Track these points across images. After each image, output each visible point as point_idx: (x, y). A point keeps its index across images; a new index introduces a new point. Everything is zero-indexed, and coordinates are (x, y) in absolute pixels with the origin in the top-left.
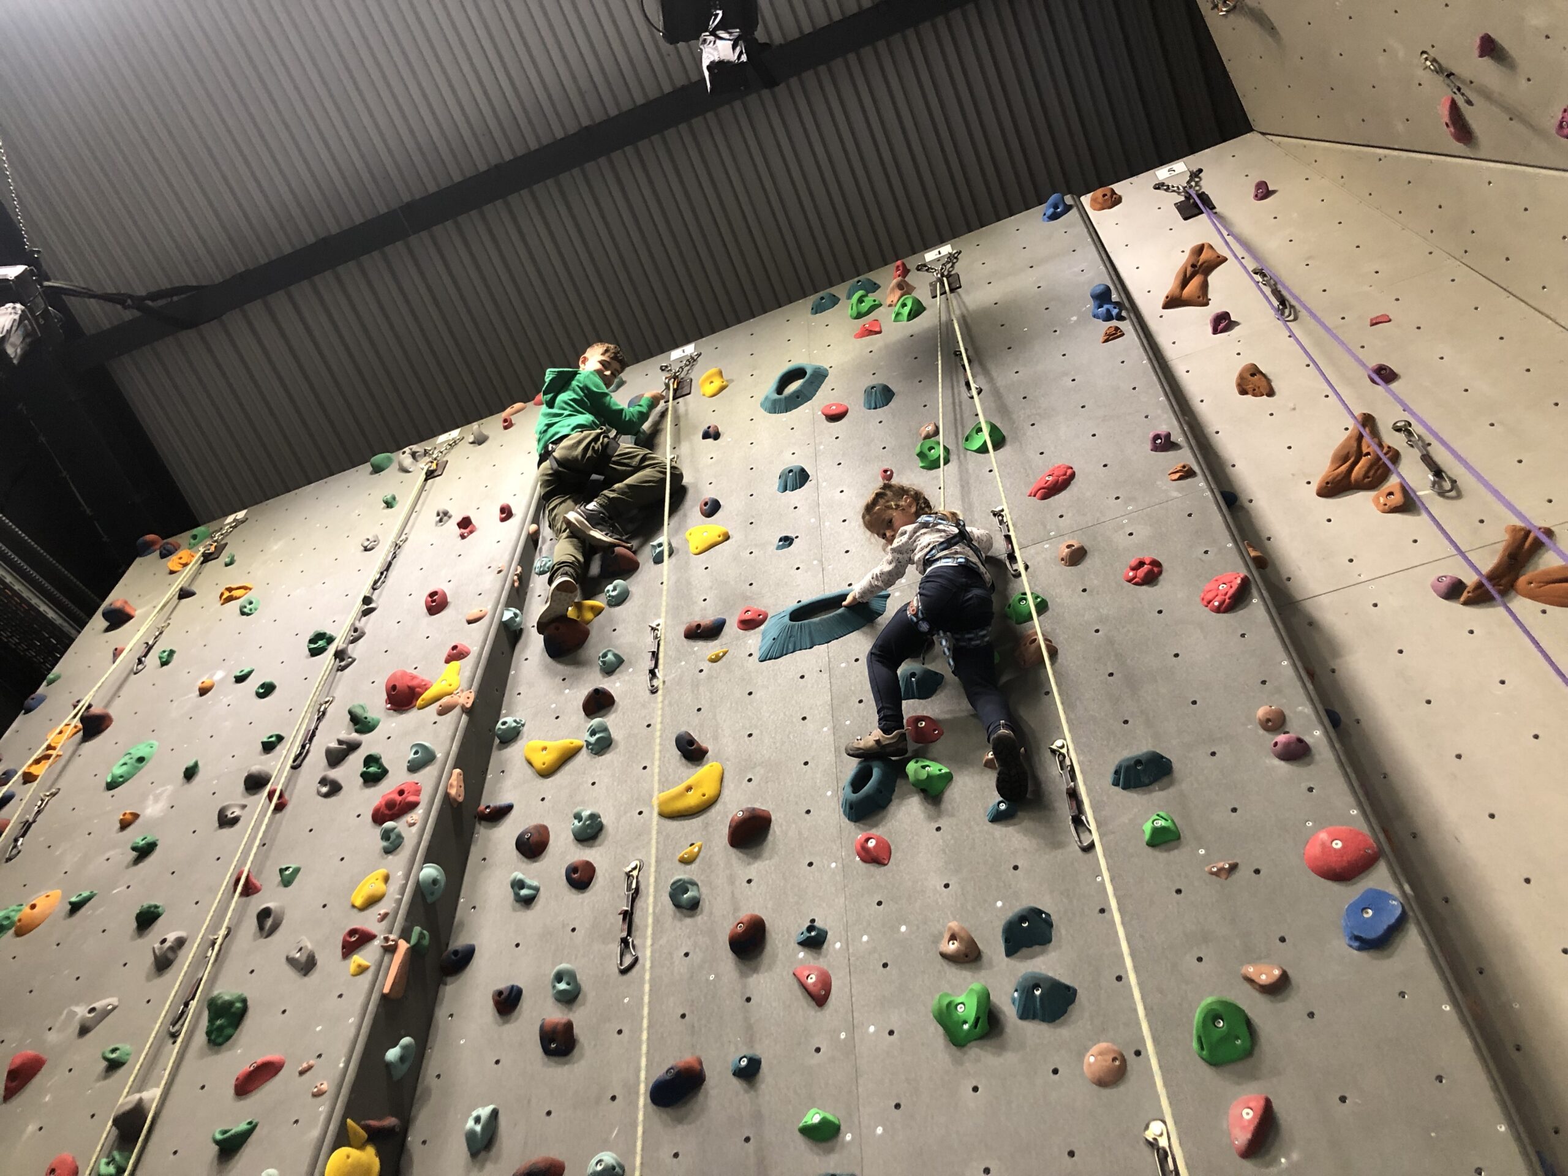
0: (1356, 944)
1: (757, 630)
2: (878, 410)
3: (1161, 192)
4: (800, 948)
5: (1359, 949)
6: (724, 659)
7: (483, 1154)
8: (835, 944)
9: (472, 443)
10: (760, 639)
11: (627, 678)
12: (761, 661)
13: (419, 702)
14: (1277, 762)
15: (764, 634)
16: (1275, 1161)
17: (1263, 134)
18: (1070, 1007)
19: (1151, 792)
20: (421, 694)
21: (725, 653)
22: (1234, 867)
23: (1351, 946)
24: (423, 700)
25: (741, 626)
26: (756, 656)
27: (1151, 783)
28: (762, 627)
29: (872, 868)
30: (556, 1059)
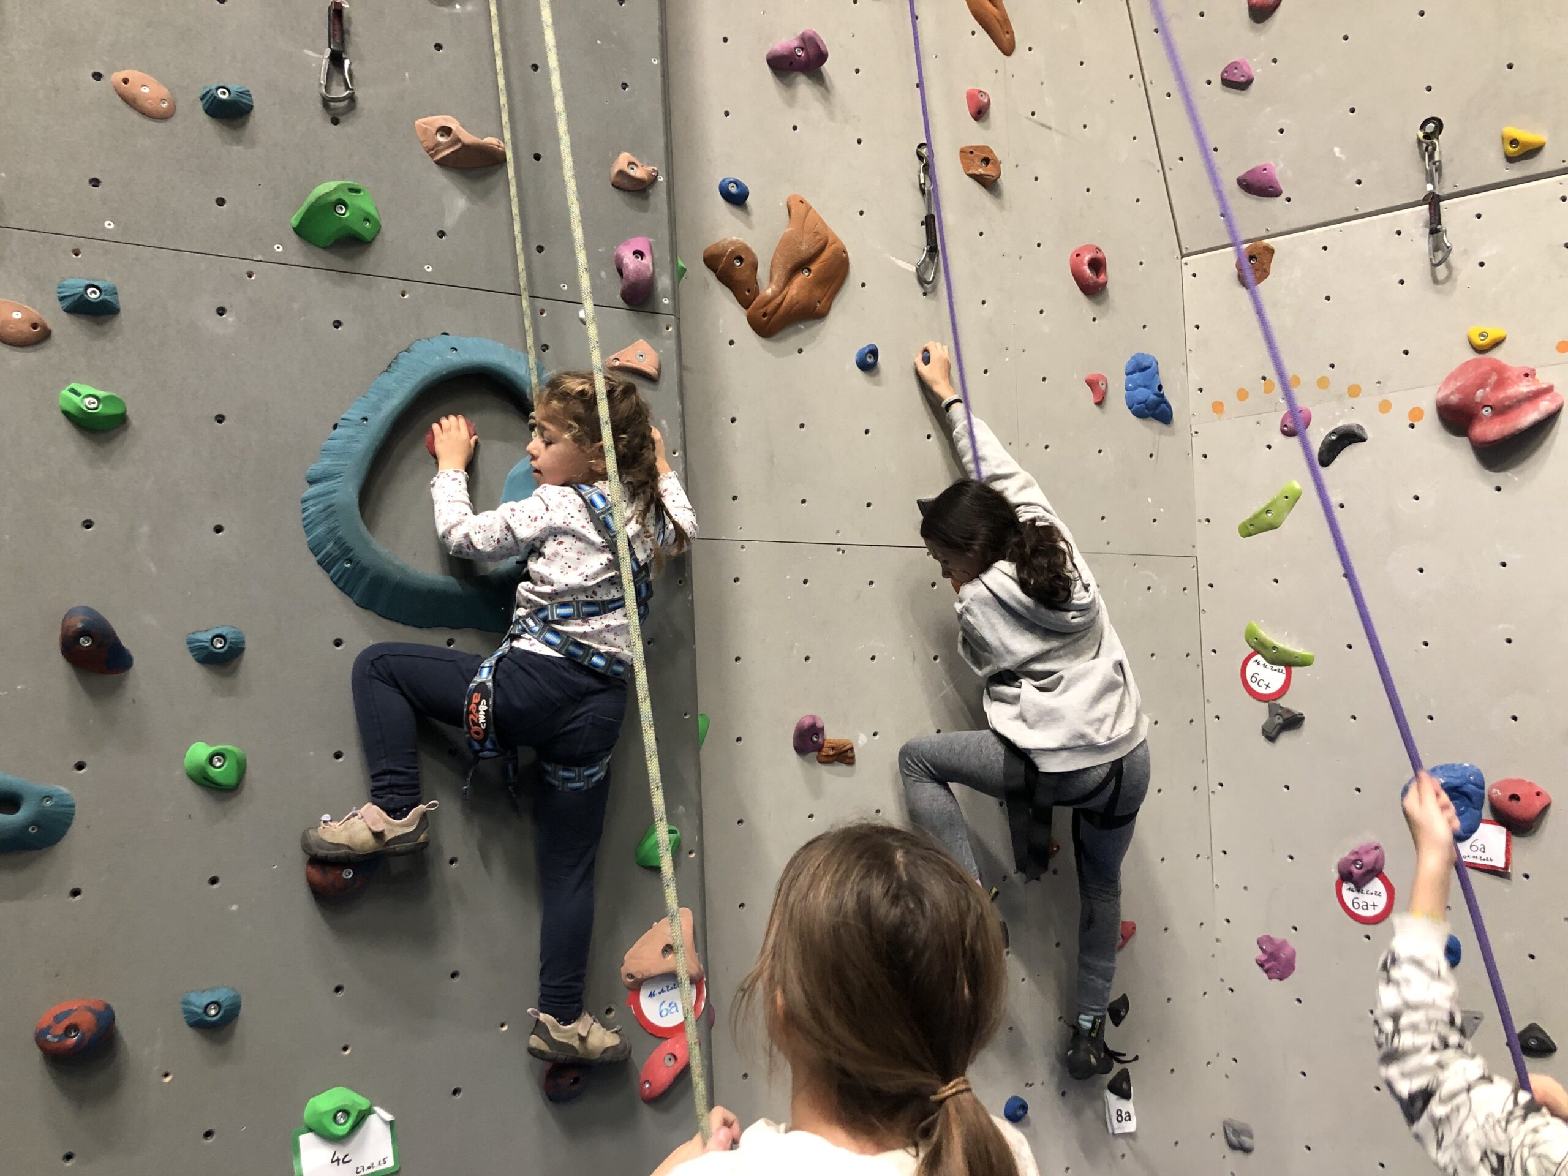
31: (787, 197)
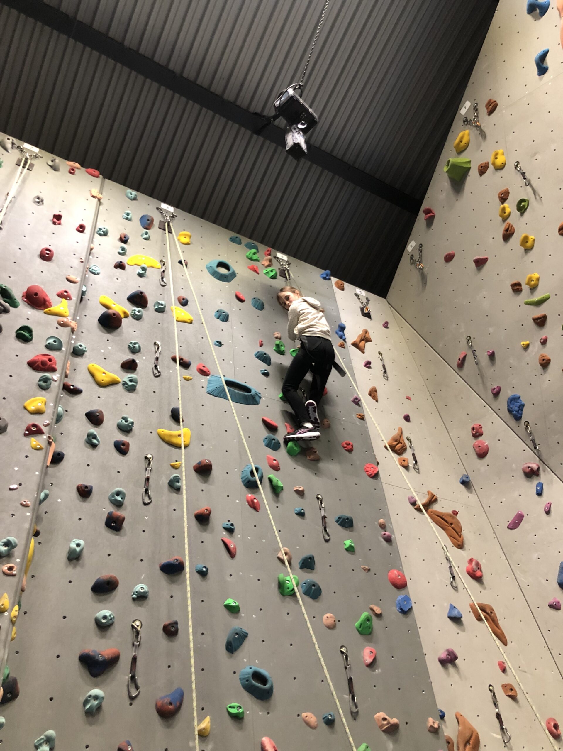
0: (400, 611)
1: (205, 377)
2: (257, 310)
3: (356, 298)
4: (223, 530)
5: (400, 612)
6: (190, 381)
7: (74, 561)
8: (238, 534)
9: (49, 165)
10: (207, 383)
11: (142, 361)
12: (208, 393)
13: (47, 309)
14: (382, 540)
15: (209, 382)
16: (375, 671)
17: (389, 303)
18: (319, 597)
19: (347, 530)
20: (48, 307)
21: (191, 379)
22: (369, 570)
23: (398, 610)
24: (49, 310)
25: (199, 371)
26: (205, 390)
27: (347, 527)
28: (208, 377)
29: (252, 510)
30: (111, 530)
31: (455, 713)
